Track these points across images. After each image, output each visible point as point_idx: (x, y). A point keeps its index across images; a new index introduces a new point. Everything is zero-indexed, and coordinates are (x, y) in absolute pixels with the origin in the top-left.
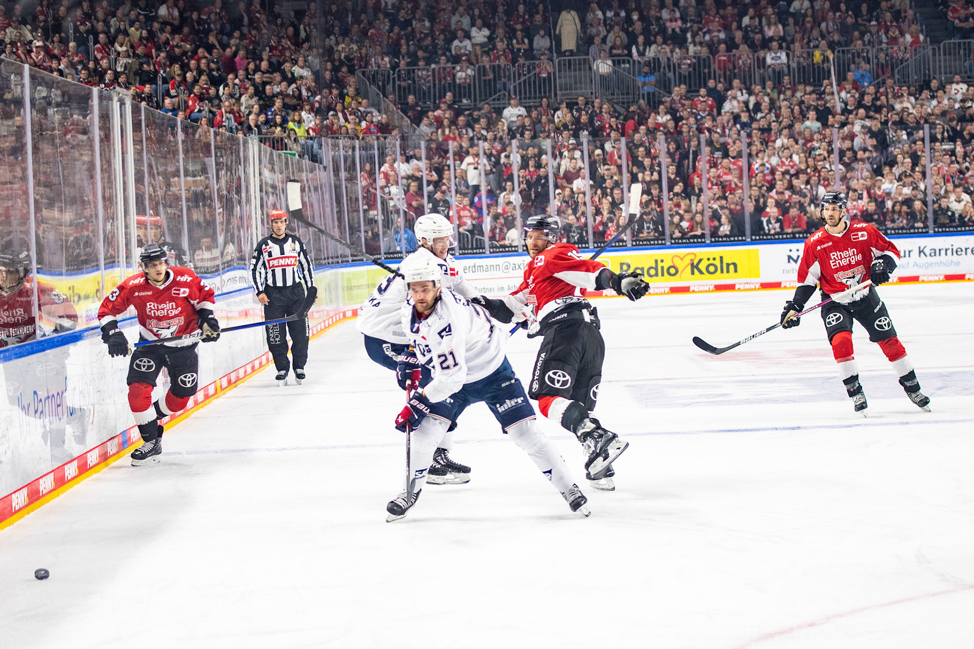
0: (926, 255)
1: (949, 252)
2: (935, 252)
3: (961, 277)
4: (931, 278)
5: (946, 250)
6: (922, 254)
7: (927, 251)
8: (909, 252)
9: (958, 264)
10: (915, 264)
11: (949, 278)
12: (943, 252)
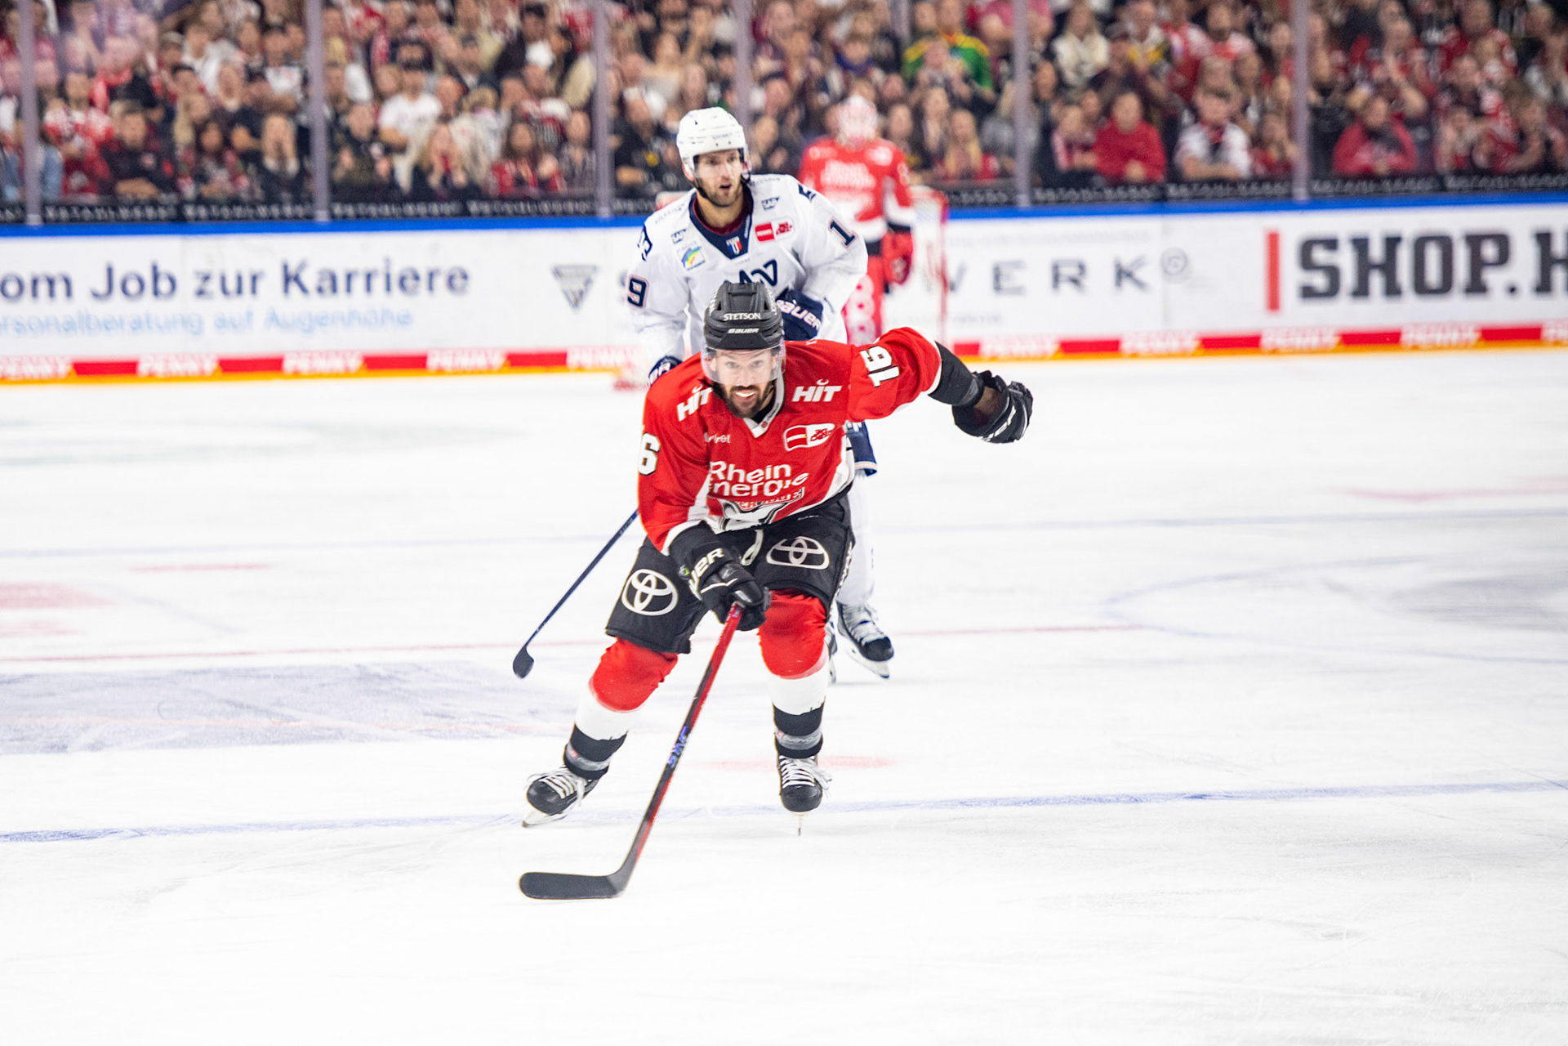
0: (304, 289)
1: (378, 283)
2: (331, 283)
3: (416, 363)
4: (321, 364)
5: (369, 277)
6: (294, 288)
7: (310, 279)
8: (254, 279)
9: (404, 320)
10: (274, 319)
11: (376, 364)
12: (359, 283)
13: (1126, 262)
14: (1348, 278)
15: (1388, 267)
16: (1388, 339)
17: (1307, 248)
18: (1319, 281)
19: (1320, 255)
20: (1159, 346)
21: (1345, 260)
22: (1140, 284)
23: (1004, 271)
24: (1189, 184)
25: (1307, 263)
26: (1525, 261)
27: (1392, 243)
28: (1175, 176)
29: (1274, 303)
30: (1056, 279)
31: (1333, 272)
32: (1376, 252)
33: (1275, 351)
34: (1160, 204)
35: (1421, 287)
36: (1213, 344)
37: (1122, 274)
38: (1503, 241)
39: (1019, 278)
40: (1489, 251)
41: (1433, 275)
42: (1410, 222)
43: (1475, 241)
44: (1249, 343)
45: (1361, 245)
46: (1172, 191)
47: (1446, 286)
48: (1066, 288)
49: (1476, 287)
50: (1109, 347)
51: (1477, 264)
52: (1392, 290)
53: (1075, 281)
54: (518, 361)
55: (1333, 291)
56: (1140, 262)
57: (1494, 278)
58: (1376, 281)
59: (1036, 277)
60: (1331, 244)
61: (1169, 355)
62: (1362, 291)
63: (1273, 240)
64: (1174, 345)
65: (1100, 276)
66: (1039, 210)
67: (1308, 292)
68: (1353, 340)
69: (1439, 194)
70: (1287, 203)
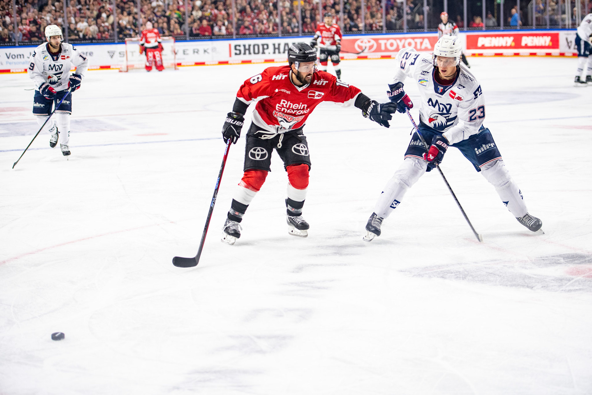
13: (206, 49)
14: (243, 52)
15: (249, 49)
16: (249, 62)
17: (236, 46)
18: (238, 52)
19: (238, 48)
20: (211, 63)
21: (242, 48)
22: (208, 53)
23: (185, 51)
24: (216, 36)
25: (236, 49)
26: (271, 48)
27: (249, 46)
28: (213, 34)
29: (230, 56)
30: (194, 52)
31: (240, 51)
32: (247, 47)
33: (231, 64)
34: (211, 39)
35: (254, 53)
36: (221, 63)
37: (205, 51)
38: (267, 45)
39: (187, 52)
40: (265, 47)
41: (256, 51)
42: (252, 42)
43: (263, 45)
44: (226, 63)
45: (244, 46)
46: (213, 37)
47: (258, 53)
48: (196, 54)
49: (263, 53)
50: (203, 64)
51: (263, 49)
52: (250, 53)
53: (197, 52)
54: (102, 67)
55: (240, 54)
56: (208, 49)
57: (266, 51)
58: (247, 52)
59: (190, 52)
60: (240, 46)
61: (213, 65)
62: (245, 54)
63: (230, 45)
64: (214, 63)
65: (201, 51)
66: (191, 40)
67: (236, 54)
68: (244, 62)
69: (257, 37)
70: (232, 39)
